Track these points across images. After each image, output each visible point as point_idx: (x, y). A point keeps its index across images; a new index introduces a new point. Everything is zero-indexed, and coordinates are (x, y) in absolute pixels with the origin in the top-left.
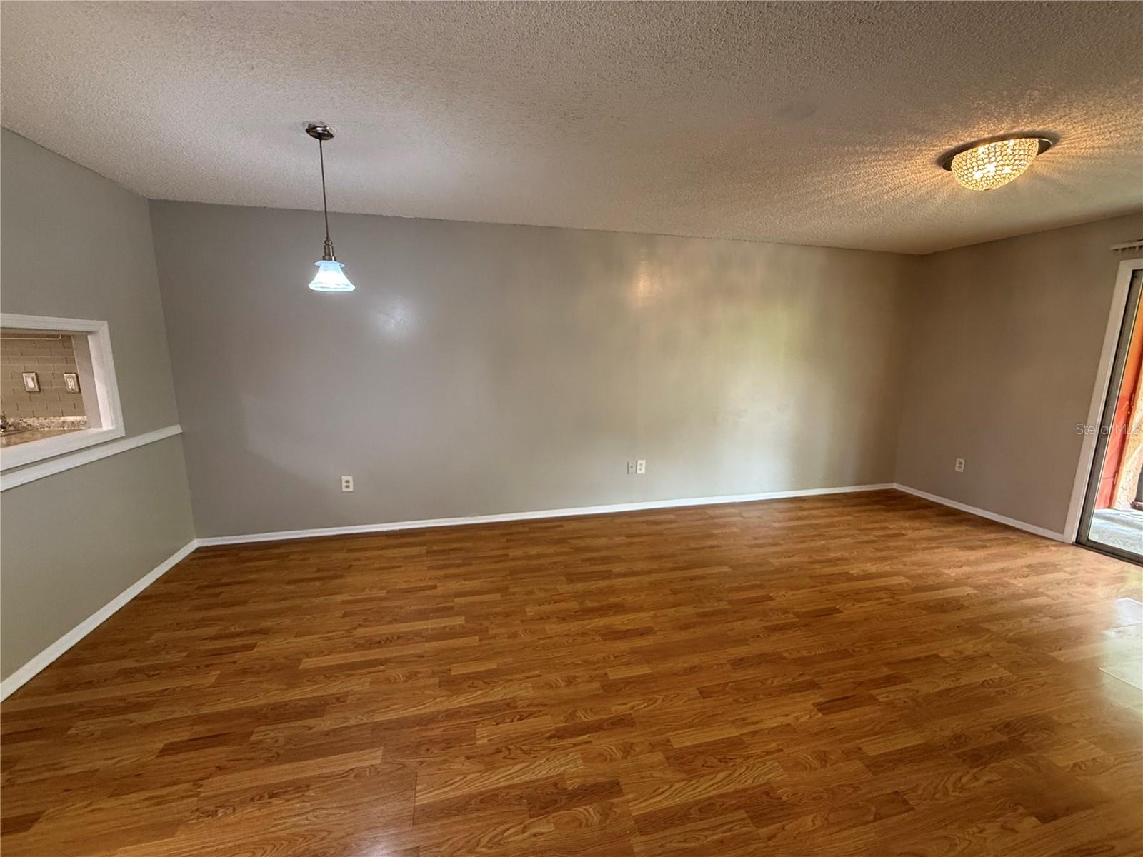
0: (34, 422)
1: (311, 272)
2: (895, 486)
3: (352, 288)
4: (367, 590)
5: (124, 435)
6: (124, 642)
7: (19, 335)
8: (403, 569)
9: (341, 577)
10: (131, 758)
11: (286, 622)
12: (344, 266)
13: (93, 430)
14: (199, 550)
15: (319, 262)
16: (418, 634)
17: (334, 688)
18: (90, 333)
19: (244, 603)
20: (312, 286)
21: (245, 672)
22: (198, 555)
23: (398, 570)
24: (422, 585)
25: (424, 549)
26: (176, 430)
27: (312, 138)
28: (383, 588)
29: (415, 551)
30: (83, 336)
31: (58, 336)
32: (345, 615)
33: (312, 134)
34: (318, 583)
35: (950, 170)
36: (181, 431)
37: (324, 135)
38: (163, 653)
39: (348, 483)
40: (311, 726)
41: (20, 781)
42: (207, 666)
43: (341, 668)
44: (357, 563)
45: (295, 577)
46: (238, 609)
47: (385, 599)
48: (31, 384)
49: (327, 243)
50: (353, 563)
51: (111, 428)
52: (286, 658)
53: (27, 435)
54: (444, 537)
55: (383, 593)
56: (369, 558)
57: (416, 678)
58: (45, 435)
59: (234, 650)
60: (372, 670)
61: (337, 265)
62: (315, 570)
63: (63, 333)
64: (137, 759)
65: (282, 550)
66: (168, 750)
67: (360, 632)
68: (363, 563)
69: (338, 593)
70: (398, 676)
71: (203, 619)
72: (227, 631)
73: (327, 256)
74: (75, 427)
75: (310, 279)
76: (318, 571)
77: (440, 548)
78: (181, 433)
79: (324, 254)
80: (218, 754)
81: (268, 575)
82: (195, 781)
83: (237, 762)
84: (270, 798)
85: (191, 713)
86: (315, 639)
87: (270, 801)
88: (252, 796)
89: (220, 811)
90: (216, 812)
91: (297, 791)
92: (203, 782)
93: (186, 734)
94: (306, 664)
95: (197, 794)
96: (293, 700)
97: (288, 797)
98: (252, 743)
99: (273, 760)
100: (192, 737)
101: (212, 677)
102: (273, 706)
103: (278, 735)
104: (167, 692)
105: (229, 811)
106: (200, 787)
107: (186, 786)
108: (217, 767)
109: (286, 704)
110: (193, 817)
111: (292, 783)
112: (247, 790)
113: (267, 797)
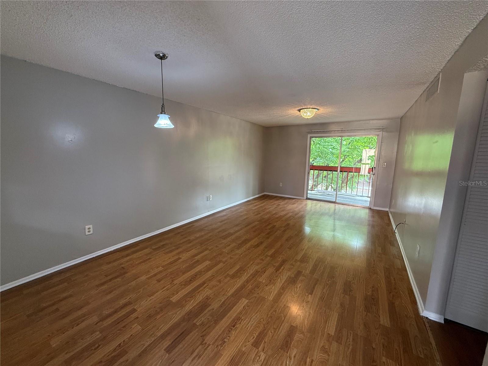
1: (156, 119)
2: (265, 193)
3: (173, 127)
12: (170, 116)
15: (159, 115)
17: (200, 298)
20: (156, 126)
21: (150, 317)
24: (173, 259)
27: (158, 59)
33: (157, 57)
35: (300, 112)
37: (163, 57)
39: (89, 229)
40: (212, 309)
43: (191, 292)
44: (124, 265)
49: (163, 106)
50: (122, 266)
52: (160, 303)
56: (127, 262)
60: (203, 287)
61: (167, 116)
64: (161, 361)
66: (169, 350)
68: (127, 264)
73: (163, 112)
75: (155, 122)
79: (161, 111)
80: (194, 335)
82: (201, 344)
83: (206, 331)
84: (234, 327)
85: (153, 339)
86: (161, 293)
87: (235, 327)
88: (227, 331)
89: (225, 340)
90: (224, 341)
91: (238, 320)
92: (204, 342)
93: (167, 343)
94: (174, 299)
95: (209, 345)
96: (191, 309)
97: (238, 323)
98: (200, 325)
99: (216, 322)
100: (172, 341)
101: (136, 328)
102: (187, 314)
103: (205, 317)
104: (122, 345)
105: (228, 338)
106: (206, 343)
107: (200, 347)
108: (201, 337)
109: (191, 312)
110: (219, 348)
111: (234, 320)
112: (223, 331)
113: (233, 328)
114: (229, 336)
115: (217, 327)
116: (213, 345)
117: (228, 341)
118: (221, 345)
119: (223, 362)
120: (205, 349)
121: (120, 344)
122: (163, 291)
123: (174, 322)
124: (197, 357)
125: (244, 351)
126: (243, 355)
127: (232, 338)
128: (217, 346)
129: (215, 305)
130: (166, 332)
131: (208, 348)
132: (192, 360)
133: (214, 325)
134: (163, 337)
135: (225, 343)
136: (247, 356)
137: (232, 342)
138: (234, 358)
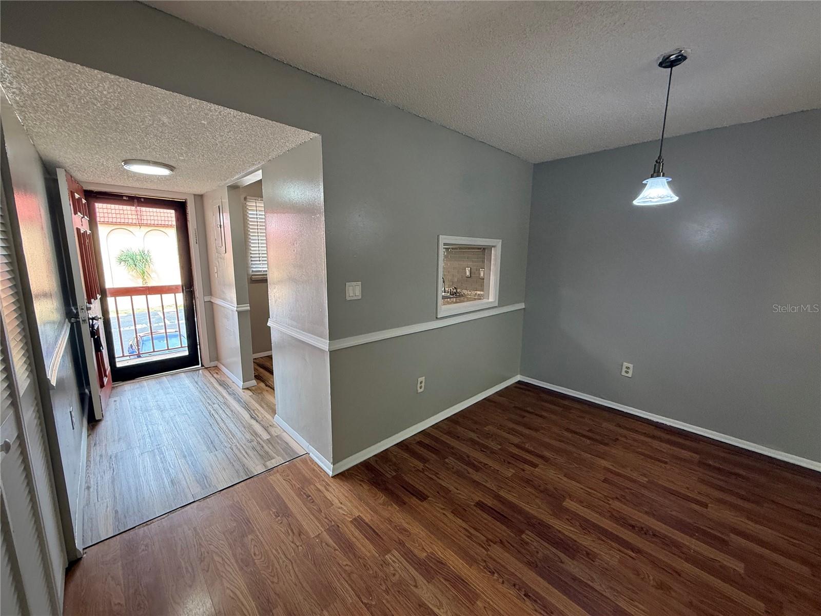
0: (465, 292)
1: (637, 190)
3: (676, 199)
4: (629, 469)
5: (497, 305)
6: (476, 423)
7: (469, 248)
8: (668, 467)
9: (606, 444)
10: (464, 496)
11: (561, 460)
12: (670, 179)
13: (485, 301)
14: (519, 382)
15: (647, 180)
16: (677, 545)
17: (587, 541)
18: (493, 246)
19: (536, 430)
20: (636, 202)
21: (528, 482)
22: (518, 385)
23: (663, 465)
24: (689, 494)
25: (696, 457)
26: (522, 306)
28: (644, 475)
29: (686, 454)
30: (490, 248)
31: (481, 249)
32: (605, 481)
34: (588, 442)
36: (524, 307)
37: (676, 62)
38: (490, 439)
39: (628, 369)
40: (563, 561)
41: (426, 473)
42: (509, 463)
43: (596, 527)
44: (623, 439)
45: (572, 427)
46: (533, 433)
47: (645, 487)
48: (468, 273)
49: (659, 161)
50: (620, 438)
51: (492, 300)
53: (462, 299)
54: (723, 455)
55: (644, 480)
56: (635, 440)
57: (668, 593)
58: (469, 300)
59: (526, 461)
60: (622, 549)
61: (665, 180)
62: (588, 429)
63: (484, 247)
65: (566, 403)
66: (480, 505)
67: (617, 505)
68: (629, 441)
69: (603, 458)
70: (649, 577)
71: (513, 429)
72: (523, 445)
73: (656, 173)
74: (480, 298)
76: (590, 431)
77: (717, 465)
78: (524, 309)
79: (653, 173)
80: (502, 530)
81: (554, 417)
82: (488, 540)
83: (511, 547)
84: (525, 595)
85: (494, 489)
86: (578, 487)
87: (525, 598)
88: (515, 582)
89: (496, 575)
90: (494, 573)
91: (544, 608)
92: (491, 544)
93: (489, 502)
94: (569, 504)
95: (487, 550)
96: (554, 528)
97: (536, 607)
98: (522, 540)
99: (532, 565)
100: (492, 507)
101: (510, 472)
102: (540, 522)
103: (539, 547)
104: (486, 466)
105: (501, 580)
106: (490, 546)
107: (483, 538)
108: (501, 540)
109: (549, 527)
110: (482, 564)
111: (542, 598)
112: (513, 574)
113: (523, 593)
114: (503, 581)
115: (521, 565)
116: (487, 555)
117: (494, 579)
118: (486, 567)
119: (461, 566)
120: (480, 544)
121: (487, 464)
122: (582, 488)
123: (524, 507)
124: (469, 535)
125: (475, 603)
126: (468, 600)
127: (500, 586)
128: (485, 561)
129: (573, 567)
130: (506, 499)
131: (481, 549)
132: (464, 528)
133: (525, 560)
134: (498, 497)
135: (490, 574)
136: (468, 607)
137: (492, 586)
138: (464, 583)
